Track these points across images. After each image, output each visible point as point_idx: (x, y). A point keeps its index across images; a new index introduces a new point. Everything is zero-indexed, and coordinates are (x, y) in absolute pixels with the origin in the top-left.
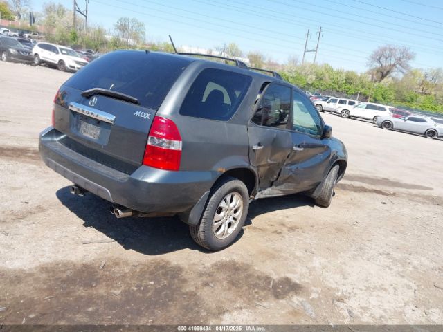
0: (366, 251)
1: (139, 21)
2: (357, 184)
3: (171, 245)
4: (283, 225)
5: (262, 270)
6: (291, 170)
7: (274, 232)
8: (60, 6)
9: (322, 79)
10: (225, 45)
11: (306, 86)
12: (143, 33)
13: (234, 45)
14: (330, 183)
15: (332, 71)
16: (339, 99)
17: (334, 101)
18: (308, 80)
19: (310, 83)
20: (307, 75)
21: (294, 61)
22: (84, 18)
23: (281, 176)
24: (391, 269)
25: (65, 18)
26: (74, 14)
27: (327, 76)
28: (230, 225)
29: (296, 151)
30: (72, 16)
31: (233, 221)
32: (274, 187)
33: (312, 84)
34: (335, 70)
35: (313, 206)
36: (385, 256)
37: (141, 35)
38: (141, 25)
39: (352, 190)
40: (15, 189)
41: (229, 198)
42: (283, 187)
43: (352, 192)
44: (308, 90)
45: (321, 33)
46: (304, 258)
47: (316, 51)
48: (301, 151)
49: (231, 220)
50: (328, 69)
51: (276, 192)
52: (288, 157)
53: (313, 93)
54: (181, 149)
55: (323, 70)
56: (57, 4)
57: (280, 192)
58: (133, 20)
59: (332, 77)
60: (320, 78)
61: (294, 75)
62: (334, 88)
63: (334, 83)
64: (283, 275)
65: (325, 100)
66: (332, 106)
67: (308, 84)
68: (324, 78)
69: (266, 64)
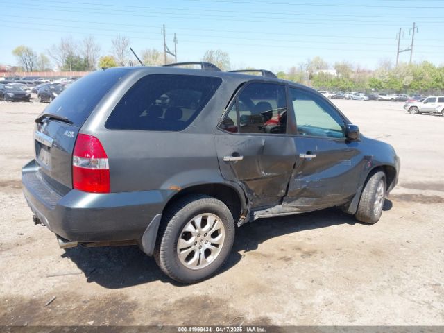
0: (403, 281)
1: (223, 52)
2: (430, 193)
3: (141, 277)
4: (299, 249)
5: (237, 308)
6: (303, 182)
7: (281, 259)
8: (154, 50)
9: (421, 79)
10: (309, 60)
11: (403, 89)
12: (228, 62)
13: (318, 58)
14: (370, 195)
15: (433, 68)
16: (437, 98)
17: (432, 100)
18: (404, 82)
19: (407, 84)
20: (402, 77)
21: (387, 65)
22: (174, 57)
23: (290, 189)
24: (431, 307)
25: (158, 60)
26: (165, 55)
27: (427, 75)
28: (208, 253)
29: (305, 159)
30: (164, 58)
31: (212, 248)
32: (285, 203)
33: (410, 86)
34: (437, 66)
35: (353, 224)
36: (431, 287)
37: (226, 64)
38: (225, 55)
39: (419, 201)
40: (19, 221)
41: (198, 220)
42: (298, 203)
43: (419, 204)
44: (406, 93)
45: (416, 29)
46: (305, 291)
47: (411, 50)
48: (313, 158)
49: (208, 246)
50: (427, 66)
51: (288, 209)
52: (294, 167)
53: (411, 96)
54: (108, 168)
55: (422, 68)
56: (152, 50)
57: (296, 209)
58: (218, 52)
59: (433, 75)
60: (418, 78)
61: (388, 78)
62: (438, 86)
63: (437, 81)
64: (262, 315)
65: (421, 101)
66: (429, 106)
67: (405, 87)
68: (424, 77)
69: (353, 72)
